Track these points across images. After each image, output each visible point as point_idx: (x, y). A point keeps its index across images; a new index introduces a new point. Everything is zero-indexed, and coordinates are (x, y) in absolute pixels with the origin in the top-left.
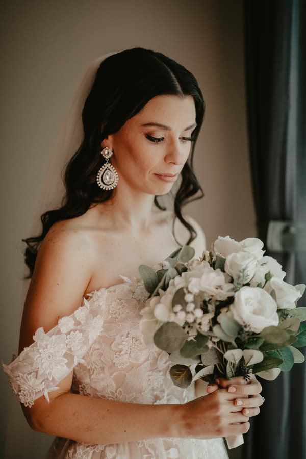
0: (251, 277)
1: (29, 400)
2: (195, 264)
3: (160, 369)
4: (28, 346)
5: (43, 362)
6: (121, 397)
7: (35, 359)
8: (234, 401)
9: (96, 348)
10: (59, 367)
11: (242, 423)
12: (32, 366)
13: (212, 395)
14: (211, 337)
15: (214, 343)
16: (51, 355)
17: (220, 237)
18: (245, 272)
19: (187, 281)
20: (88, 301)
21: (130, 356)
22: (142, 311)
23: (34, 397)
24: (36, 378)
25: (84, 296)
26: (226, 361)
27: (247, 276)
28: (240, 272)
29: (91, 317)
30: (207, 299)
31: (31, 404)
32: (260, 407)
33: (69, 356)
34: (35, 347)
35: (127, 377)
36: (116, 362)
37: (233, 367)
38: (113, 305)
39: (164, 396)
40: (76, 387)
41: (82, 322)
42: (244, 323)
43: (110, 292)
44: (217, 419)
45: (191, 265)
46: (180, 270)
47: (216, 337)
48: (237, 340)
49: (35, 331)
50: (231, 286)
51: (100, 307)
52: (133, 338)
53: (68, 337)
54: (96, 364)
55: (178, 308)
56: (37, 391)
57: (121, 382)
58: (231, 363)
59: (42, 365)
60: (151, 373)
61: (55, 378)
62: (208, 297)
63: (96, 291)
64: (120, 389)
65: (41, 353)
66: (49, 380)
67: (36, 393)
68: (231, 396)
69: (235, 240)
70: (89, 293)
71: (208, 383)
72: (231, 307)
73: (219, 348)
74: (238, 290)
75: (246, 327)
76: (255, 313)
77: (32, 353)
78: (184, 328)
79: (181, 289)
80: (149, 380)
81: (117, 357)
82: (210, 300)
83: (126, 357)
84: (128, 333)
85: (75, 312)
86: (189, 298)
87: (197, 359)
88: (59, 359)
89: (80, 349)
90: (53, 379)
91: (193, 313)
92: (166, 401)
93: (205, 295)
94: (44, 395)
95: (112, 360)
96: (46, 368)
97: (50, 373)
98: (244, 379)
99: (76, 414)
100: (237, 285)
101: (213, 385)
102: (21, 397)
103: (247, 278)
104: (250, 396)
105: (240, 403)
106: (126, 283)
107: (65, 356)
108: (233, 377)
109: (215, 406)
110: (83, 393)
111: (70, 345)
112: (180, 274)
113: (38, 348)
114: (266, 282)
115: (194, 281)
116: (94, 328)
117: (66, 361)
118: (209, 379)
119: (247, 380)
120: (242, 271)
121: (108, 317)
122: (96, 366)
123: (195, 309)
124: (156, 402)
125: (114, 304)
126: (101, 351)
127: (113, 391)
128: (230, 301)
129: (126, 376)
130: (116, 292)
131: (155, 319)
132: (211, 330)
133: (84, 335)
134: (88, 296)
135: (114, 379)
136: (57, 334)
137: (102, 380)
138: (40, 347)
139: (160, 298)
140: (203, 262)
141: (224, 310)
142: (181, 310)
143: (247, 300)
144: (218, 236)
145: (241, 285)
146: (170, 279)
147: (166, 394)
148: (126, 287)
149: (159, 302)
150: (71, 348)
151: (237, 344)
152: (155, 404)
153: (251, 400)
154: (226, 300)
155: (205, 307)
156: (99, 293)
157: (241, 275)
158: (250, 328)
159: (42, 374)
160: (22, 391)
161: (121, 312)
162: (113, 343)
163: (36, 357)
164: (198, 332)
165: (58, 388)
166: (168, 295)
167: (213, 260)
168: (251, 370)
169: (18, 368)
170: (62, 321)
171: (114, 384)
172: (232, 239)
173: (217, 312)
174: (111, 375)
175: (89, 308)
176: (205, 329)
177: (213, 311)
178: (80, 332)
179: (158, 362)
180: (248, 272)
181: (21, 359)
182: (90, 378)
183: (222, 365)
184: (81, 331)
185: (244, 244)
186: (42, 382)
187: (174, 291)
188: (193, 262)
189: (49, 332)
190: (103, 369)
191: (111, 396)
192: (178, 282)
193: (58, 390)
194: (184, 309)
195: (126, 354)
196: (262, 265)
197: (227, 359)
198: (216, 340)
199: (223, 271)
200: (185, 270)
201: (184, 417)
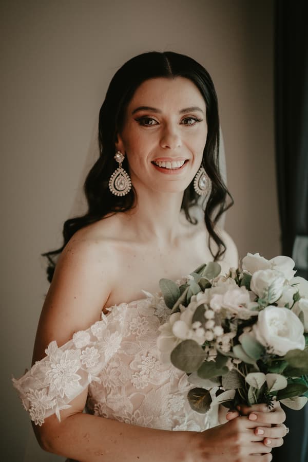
0: (277, 297)
1: (40, 418)
2: (220, 281)
3: (182, 392)
4: (40, 360)
5: (54, 377)
6: (138, 420)
7: (46, 374)
8: (254, 430)
9: (114, 367)
10: (72, 383)
11: (263, 454)
12: (43, 381)
13: (232, 422)
14: (233, 359)
15: (235, 365)
16: (63, 371)
17: (249, 254)
18: (271, 291)
19: (210, 298)
20: (106, 316)
21: (149, 377)
22: (161, 327)
23: (45, 415)
24: (47, 394)
25: (103, 310)
26: (248, 386)
27: (273, 295)
28: (266, 290)
29: (108, 333)
30: (229, 318)
31: (42, 422)
32: (283, 438)
33: (83, 373)
34: (47, 362)
35: (146, 398)
36: (134, 382)
37: (256, 393)
38: (133, 322)
39: (184, 422)
40: (90, 406)
41: (99, 338)
42: (267, 344)
43: (131, 307)
44: (236, 448)
45: (217, 282)
46: (204, 286)
47: (238, 359)
48: (259, 362)
49: (48, 344)
50: (256, 305)
51: (118, 322)
52: (153, 357)
53: (82, 353)
54: (114, 383)
55: (197, 324)
56: (47, 409)
57: (139, 403)
58: (254, 388)
59: (53, 381)
60: (170, 396)
61: (67, 395)
62: (230, 315)
63: (116, 305)
64: (138, 411)
65: (52, 368)
66: (60, 397)
67: (47, 410)
68: (252, 425)
69: (264, 258)
70: (109, 307)
71: (229, 409)
72: (254, 327)
73: (241, 371)
74: (262, 309)
75: (268, 348)
76: (280, 334)
77: (44, 368)
78: (204, 348)
79: (202, 306)
80: (169, 403)
81: (135, 377)
82: (232, 318)
83: (145, 377)
84: (148, 353)
85: (92, 327)
86: (209, 314)
87: (217, 382)
88: (72, 375)
89: (96, 366)
90: (65, 396)
91: (213, 332)
92: (186, 427)
93: (227, 312)
94: (55, 414)
95: (130, 380)
96: (57, 384)
97: (62, 390)
98: (267, 406)
99: (87, 436)
100: (262, 304)
101: (233, 412)
102: (31, 414)
103: (273, 297)
104: (274, 426)
105: (260, 431)
106: (148, 299)
107: (79, 372)
108: (255, 403)
109: (235, 434)
110: (99, 413)
111: (84, 361)
112: (203, 290)
113: (51, 362)
114: (294, 302)
115: (216, 297)
116: (111, 345)
117: (80, 378)
118: (230, 405)
119: (270, 408)
120: (267, 288)
121: (127, 334)
122: (113, 385)
123: (214, 326)
124: (175, 427)
125: (135, 321)
126: (118, 369)
127: (130, 413)
128: (254, 320)
129: (144, 397)
130: (137, 308)
131: (173, 337)
132: (231, 350)
133: (100, 352)
134: (108, 311)
135: (131, 400)
136: (71, 349)
137: (119, 400)
138: (52, 361)
139: (180, 315)
140: (229, 279)
141: (247, 330)
142: (201, 327)
143: (272, 320)
144: (247, 253)
145: (267, 304)
146: (193, 295)
147: (186, 419)
148: (148, 302)
149: (178, 319)
150: (85, 365)
151: (259, 366)
152: (174, 430)
153: (274, 430)
154: (250, 319)
155: (227, 326)
156: (119, 308)
157: (267, 293)
158: (273, 350)
159: (53, 391)
160: (32, 408)
161: (141, 330)
162: (132, 362)
163: (47, 372)
164: (218, 352)
165: (69, 406)
166: (189, 312)
167: (240, 278)
168: (275, 397)
169: (28, 383)
170: (78, 335)
171: (131, 405)
172: (261, 256)
173: (240, 332)
174: (129, 395)
175: (107, 323)
176: (225, 349)
177: (235, 330)
178: (95, 348)
179: (179, 384)
180: (274, 290)
181: (32, 373)
182: (106, 397)
183: (244, 390)
184: (98, 347)
185: (274, 261)
186: (53, 400)
187: (195, 308)
188: (219, 279)
189: (63, 346)
190: (120, 388)
191: (128, 417)
192: (200, 298)
193: (69, 409)
194: (203, 326)
195: (145, 374)
196: (292, 286)
197: (249, 383)
198: (238, 362)
199: (249, 289)
200: (209, 286)
201: (202, 446)
